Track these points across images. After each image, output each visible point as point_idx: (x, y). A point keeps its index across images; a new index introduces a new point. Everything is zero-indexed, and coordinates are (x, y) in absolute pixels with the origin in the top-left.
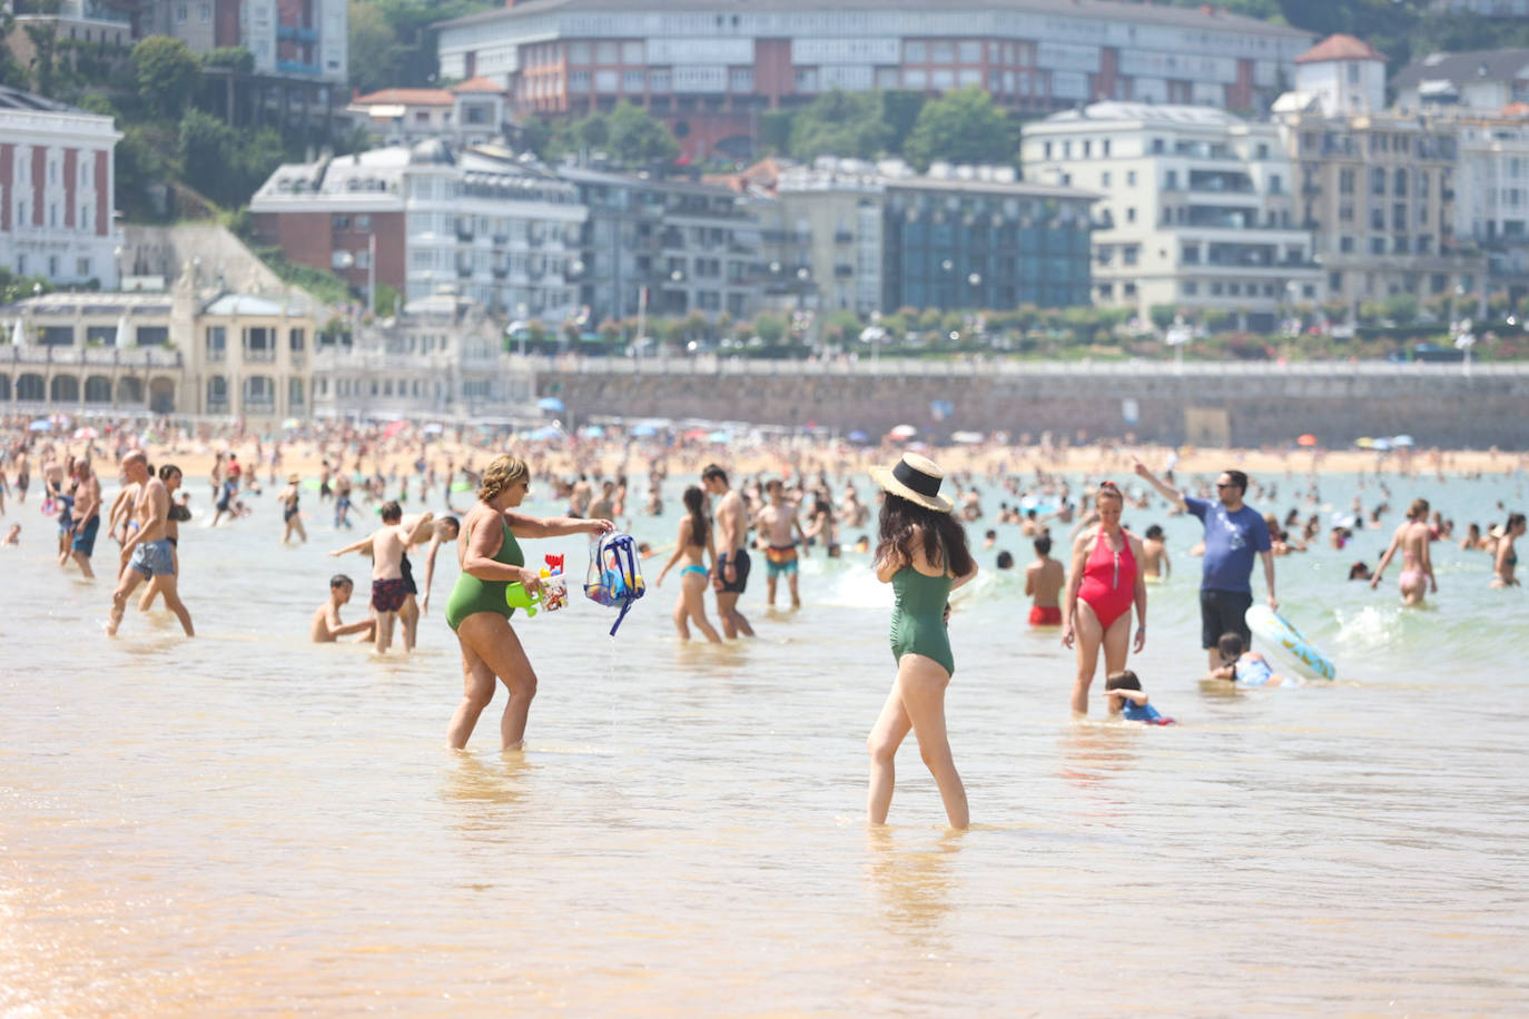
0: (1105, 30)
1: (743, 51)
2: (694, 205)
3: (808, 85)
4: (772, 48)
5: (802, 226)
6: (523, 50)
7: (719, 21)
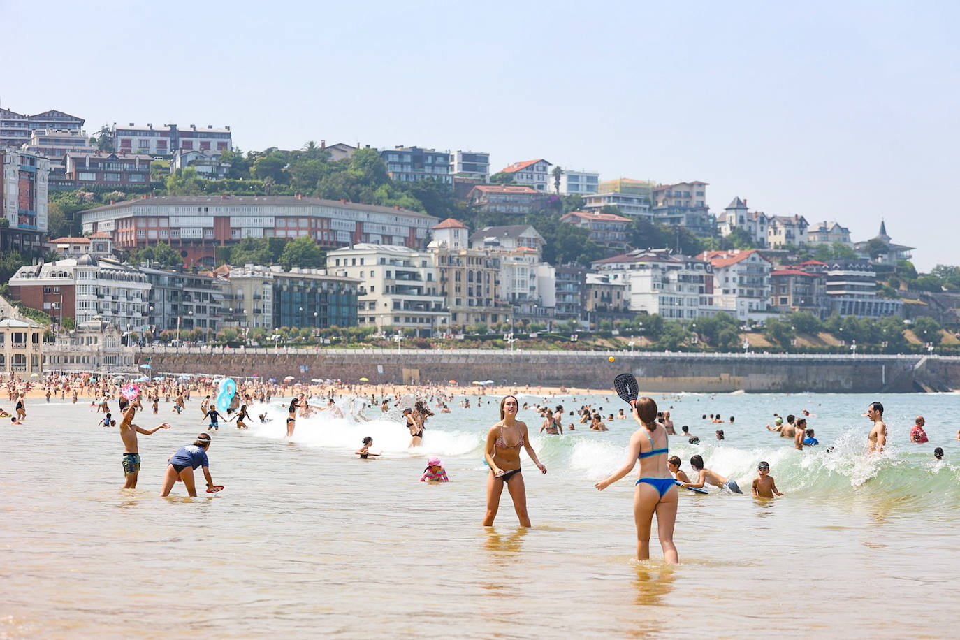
0: (357, 215)
1: (210, 222)
2: (196, 283)
3: (237, 236)
4: (222, 221)
5: (240, 293)
6: (117, 221)
7: (200, 210)
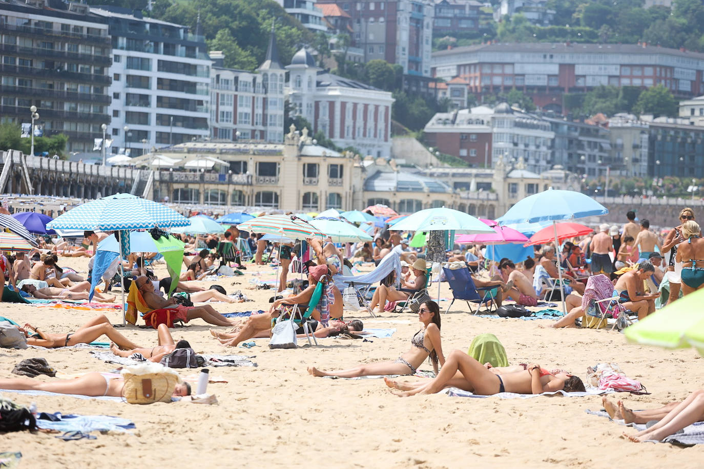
0: (698, 63)
1: (554, 69)
3: (581, 83)
4: (567, 68)
5: (620, 142)
6: (459, 67)
7: (545, 57)
